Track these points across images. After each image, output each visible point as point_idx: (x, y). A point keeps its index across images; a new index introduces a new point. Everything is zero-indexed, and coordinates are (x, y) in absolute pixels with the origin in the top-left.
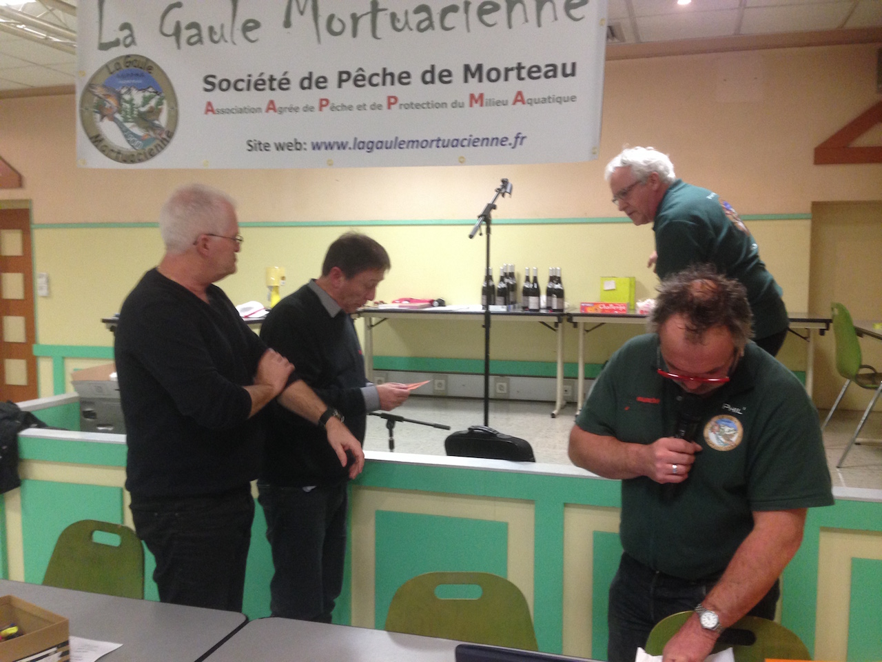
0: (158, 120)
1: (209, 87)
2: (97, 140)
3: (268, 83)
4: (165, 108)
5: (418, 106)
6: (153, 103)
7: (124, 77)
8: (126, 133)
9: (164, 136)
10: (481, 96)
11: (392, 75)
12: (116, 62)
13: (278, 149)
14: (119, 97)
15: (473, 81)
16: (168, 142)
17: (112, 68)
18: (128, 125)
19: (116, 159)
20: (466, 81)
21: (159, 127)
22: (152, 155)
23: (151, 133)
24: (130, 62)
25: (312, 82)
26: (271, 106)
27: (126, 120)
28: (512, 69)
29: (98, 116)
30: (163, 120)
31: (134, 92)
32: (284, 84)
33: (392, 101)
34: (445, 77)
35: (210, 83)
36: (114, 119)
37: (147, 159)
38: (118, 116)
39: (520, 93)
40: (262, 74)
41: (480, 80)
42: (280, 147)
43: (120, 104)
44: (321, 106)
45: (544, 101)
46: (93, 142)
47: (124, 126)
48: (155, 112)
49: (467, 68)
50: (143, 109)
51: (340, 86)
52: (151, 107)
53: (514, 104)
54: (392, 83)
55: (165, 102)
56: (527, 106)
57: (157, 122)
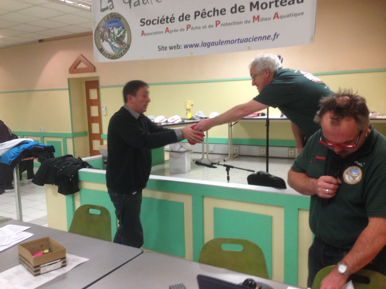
0: (124, 40)
1: (143, 24)
2: (101, 50)
3: (166, 20)
4: (126, 35)
5: (229, 24)
6: (122, 33)
7: (110, 22)
8: (112, 46)
9: (126, 47)
10: (258, 17)
11: (218, 11)
12: (107, 17)
13: (170, 49)
14: (109, 31)
15: (254, 10)
16: (128, 49)
17: (106, 20)
18: (113, 43)
19: (109, 58)
20: (251, 10)
21: (124, 43)
22: (122, 55)
23: (122, 46)
24: (113, 16)
25: (184, 17)
26: (167, 30)
27: (112, 41)
28: (273, 2)
29: (102, 40)
30: (126, 40)
31: (115, 29)
32: (172, 20)
33: (217, 23)
34: (241, 9)
35: (143, 22)
36: (107, 41)
37: (120, 57)
38: (109, 39)
39: (276, 14)
40: (163, 16)
41: (258, 9)
42: (171, 48)
43: (110, 35)
44: (187, 28)
45: (288, 16)
46: (100, 51)
47: (111, 44)
48: (122, 37)
49: (251, 4)
50: (118, 36)
51: (195, 18)
52: (121, 35)
53: (274, 18)
54: (218, 14)
55: (126, 32)
56: (280, 19)
57: (123, 41)
